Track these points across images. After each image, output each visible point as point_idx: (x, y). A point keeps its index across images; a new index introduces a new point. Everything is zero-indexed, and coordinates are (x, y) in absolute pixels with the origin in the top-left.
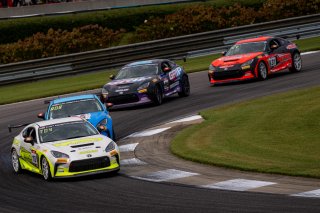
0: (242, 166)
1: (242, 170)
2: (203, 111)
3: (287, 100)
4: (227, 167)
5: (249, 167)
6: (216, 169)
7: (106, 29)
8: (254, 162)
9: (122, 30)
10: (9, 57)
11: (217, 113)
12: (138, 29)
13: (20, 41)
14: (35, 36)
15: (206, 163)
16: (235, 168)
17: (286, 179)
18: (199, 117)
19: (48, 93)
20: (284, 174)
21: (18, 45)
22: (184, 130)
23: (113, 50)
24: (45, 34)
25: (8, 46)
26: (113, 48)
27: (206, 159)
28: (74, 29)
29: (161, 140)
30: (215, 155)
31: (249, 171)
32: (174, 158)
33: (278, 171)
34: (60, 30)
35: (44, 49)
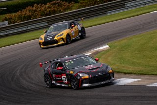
0: (125, 71)
1: (125, 73)
2: (109, 43)
3: (152, 35)
4: (118, 72)
5: (128, 72)
7: (64, 3)
8: (131, 69)
9: (72, 3)
10: (15, 20)
11: (116, 44)
12: (81, 2)
13: (20, 11)
14: (28, 8)
16: (121, 73)
17: (146, 77)
18: (108, 46)
19: (34, 38)
20: (145, 75)
21: (19, 13)
22: (98, 54)
24: (33, 7)
25: (13, 14)
28: (48, 4)
31: (128, 74)
33: (142, 73)
34: (40, 4)
35: (32, 15)
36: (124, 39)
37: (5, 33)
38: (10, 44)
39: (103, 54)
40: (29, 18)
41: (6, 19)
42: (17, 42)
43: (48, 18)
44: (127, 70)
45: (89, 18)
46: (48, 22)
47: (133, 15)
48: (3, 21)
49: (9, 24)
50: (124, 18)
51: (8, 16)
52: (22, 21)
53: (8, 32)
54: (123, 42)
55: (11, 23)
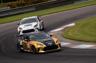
0: (85, 40)
1: (85, 41)
2: (76, 22)
4: (80, 41)
5: (87, 40)
6: (77, 41)
8: (89, 38)
10: (14, 6)
15: (74, 40)
16: (83, 41)
18: (74, 24)
21: (17, 2)
22: (68, 29)
23: (49, 3)
25: (14, 2)
26: (49, 2)
27: (74, 38)
29: (60, 32)
30: (77, 37)
31: (87, 41)
32: (64, 38)
35: (26, 3)
36: (85, 20)
37: (8, 14)
38: (11, 21)
39: (71, 29)
40: (24, 5)
41: (9, 6)
42: (16, 20)
43: (36, 5)
44: (87, 39)
45: (62, 5)
46: (36, 8)
47: (91, 4)
48: (7, 6)
49: (11, 8)
50: (85, 6)
51: (10, 3)
52: (19, 7)
53: (10, 14)
54: (84, 21)
55: (12, 8)
